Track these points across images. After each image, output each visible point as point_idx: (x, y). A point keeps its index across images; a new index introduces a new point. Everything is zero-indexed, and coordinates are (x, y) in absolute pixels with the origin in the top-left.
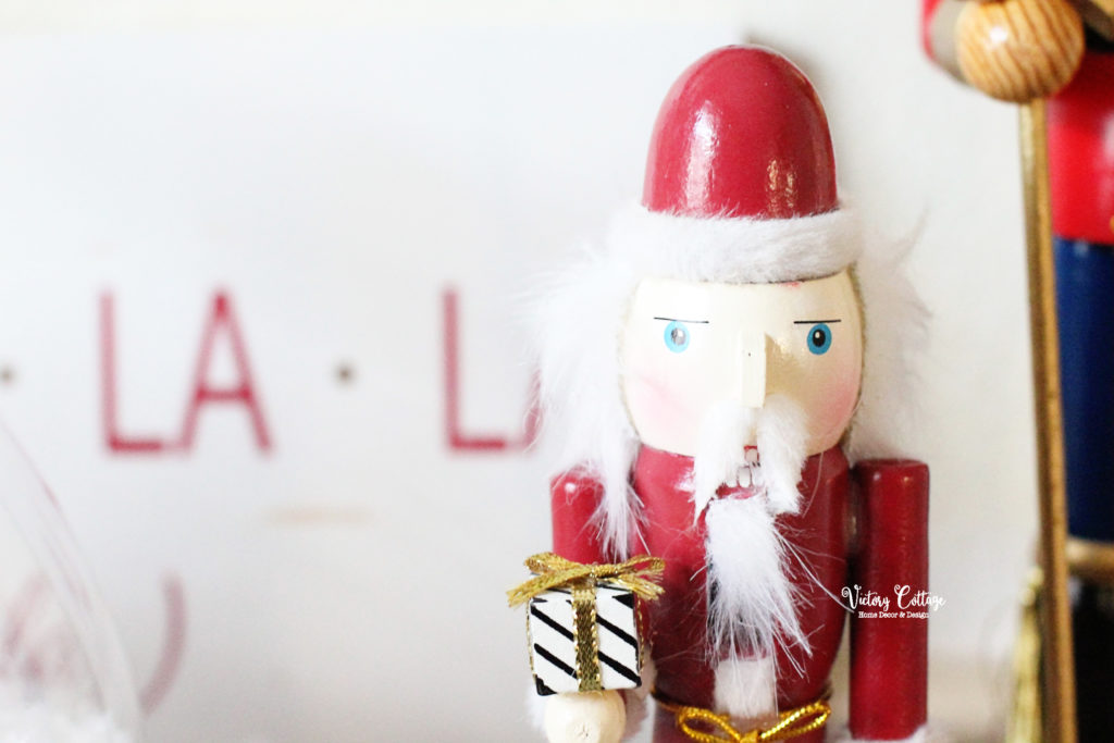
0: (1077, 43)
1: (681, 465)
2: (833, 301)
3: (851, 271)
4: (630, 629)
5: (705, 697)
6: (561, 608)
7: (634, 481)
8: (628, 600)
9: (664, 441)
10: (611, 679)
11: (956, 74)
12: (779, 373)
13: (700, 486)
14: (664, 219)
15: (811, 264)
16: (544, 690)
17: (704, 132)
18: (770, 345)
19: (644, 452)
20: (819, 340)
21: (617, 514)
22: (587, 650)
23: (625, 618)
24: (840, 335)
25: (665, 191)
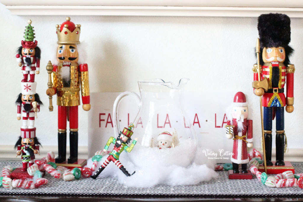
0: (264, 92)
1: (236, 119)
2: (246, 108)
3: (247, 106)
4: (233, 129)
5: (237, 135)
6: (228, 128)
7: (233, 121)
8: (232, 127)
9: (235, 118)
10: (231, 133)
11: (255, 94)
12: (242, 113)
13: (237, 121)
14: (235, 103)
15: (244, 106)
16: (227, 133)
17: (237, 98)
18: (242, 111)
19: (233, 119)
20: (245, 111)
21: (231, 122)
22: (230, 130)
23: (232, 128)
24: (246, 111)
25: (235, 101)
